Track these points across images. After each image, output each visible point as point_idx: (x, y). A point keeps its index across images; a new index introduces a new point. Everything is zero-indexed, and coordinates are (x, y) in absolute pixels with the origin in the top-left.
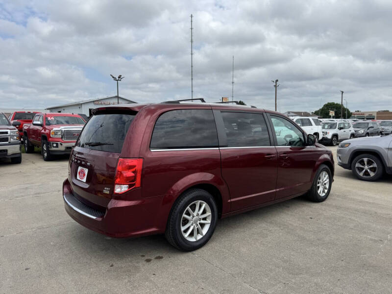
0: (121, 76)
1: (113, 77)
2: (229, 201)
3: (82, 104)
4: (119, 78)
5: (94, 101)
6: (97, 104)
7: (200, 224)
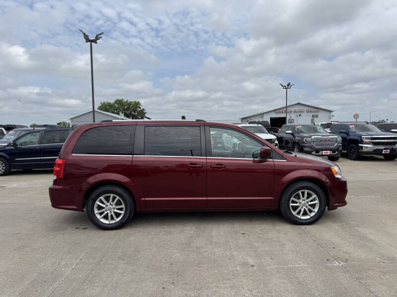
0: (290, 84)
1: (282, 86)
2: (143, 199)
3: (263, 114)
4: (288, 86)
5: (275, 110)
6: (279, 113)
7: (115, 213)
